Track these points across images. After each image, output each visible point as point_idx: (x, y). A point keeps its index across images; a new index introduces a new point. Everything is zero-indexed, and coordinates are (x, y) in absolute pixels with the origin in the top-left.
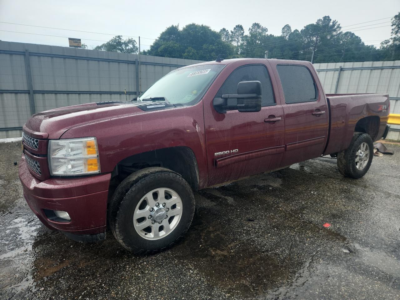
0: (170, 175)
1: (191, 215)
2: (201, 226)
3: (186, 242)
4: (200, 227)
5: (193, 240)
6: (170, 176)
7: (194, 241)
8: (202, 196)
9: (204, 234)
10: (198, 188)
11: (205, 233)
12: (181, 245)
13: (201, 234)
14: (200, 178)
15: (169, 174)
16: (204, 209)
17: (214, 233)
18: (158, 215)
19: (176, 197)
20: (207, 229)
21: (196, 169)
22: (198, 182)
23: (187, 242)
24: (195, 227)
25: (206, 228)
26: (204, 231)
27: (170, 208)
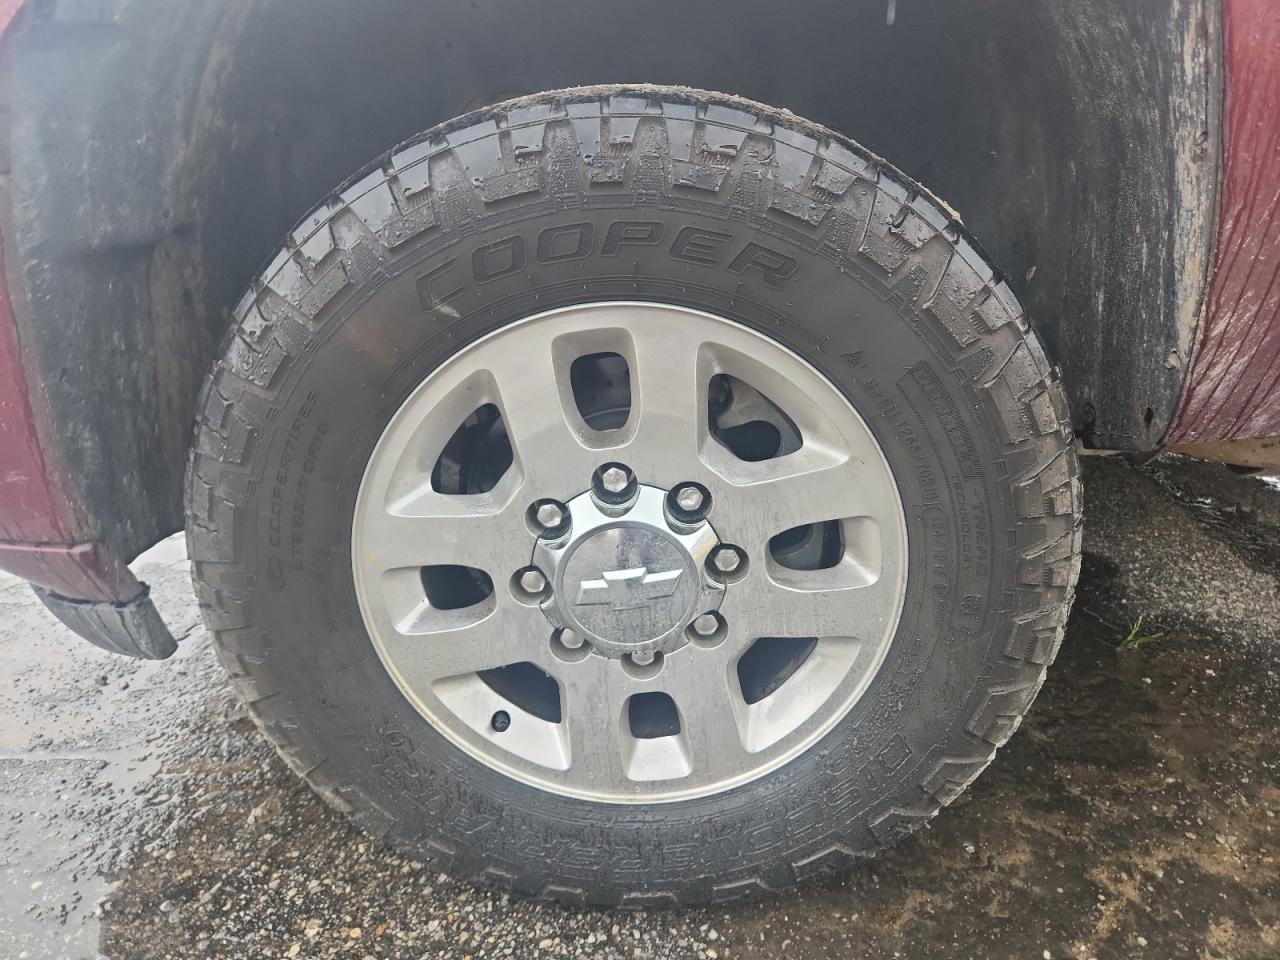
0: (783, 155)
1: (997, 691)
2: (1127, 784)
3: (915, 899)
4: (1116, 795)
5: (993, 909)
6: (769, 163)
7: (1001, 922)
8: (1206, 531)
9: (1131, 892)
10: (1160, 423)
11: (1149, 877)
12: (848, 913)
13: (1101, 875)
14: (1212, 288)
15: (770, 141)
16: (1204, 635)
17: (1245, 922)
18: (601, 584)
19: (846, 445)
20: (1183, 847)
21: (1184, 160)
22: (1171, 337)
23: (921, 912)
24: (1061, 771)
25: (1169, 828)
26: (1146, 852)
27: (757, 551)
